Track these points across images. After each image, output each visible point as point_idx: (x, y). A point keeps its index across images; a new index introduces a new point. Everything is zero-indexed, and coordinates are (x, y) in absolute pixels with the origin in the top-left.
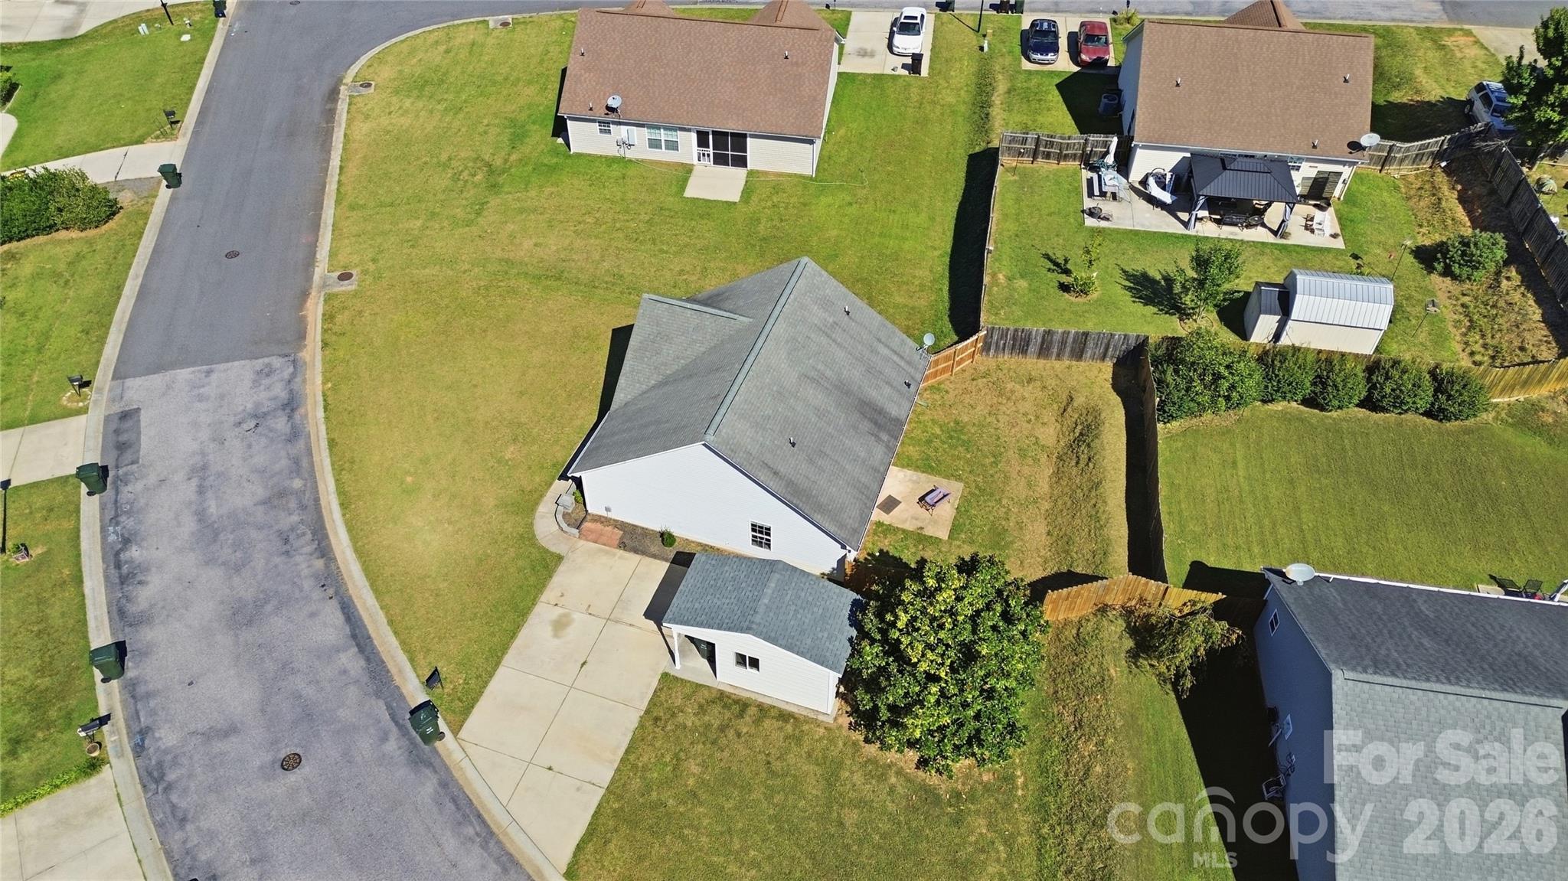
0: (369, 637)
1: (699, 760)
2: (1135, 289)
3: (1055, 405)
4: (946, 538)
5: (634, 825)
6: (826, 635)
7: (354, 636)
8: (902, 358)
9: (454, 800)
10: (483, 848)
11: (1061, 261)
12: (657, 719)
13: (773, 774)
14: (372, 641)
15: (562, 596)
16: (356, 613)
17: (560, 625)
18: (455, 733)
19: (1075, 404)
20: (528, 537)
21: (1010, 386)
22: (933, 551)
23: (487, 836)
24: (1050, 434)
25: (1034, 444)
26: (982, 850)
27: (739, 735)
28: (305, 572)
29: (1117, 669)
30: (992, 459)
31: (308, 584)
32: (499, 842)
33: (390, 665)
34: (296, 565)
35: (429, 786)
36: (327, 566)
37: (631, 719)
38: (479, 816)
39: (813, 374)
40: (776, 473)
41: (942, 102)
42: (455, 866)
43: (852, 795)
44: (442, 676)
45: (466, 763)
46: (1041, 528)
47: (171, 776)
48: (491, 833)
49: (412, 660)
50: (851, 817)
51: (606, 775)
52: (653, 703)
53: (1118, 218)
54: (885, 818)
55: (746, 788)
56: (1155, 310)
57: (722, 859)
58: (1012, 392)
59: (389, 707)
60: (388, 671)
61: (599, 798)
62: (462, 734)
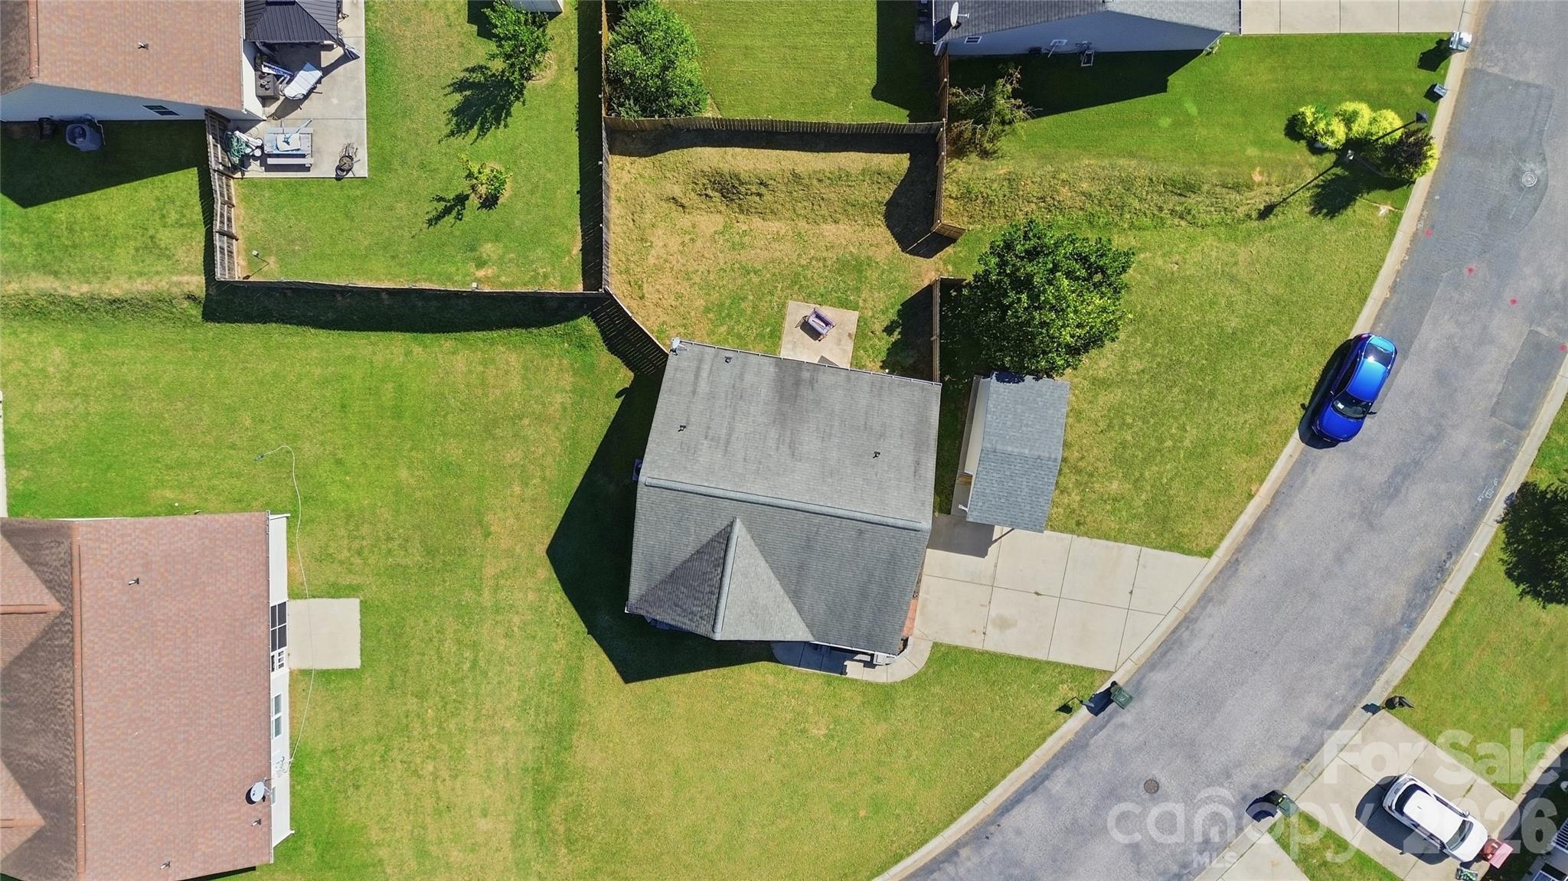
0: (1033, 776)
1: (1106, 483)
2: (482, 124)
3: (672, 215)
4: (856, 314)
5: (1165, 519)
6: (1039, 399)
7: (1034, 789)
8: (699, 369)
9: (1164, 655)
10: (1197, 621)
11: (441, 206)
12: (1078, 524)
13: (1110, 426)
14: (1036, 773)
15: (974, 631)
16: (1011, 798)
17: (1004, 624)
18: (1111, 673)
19: (681, 195)
20: (917, 681)
21: (652, 260)
22: (874, 323)
23: (1188, 620)
24: (710, 221)
25: (724, 236)
26: (1147, 270)
27: (1083, 458)
28: (975, 860)
29: (999, 169)
30: (752, 275)
31: (988, 851)
32: (1191, 611)
33: (1057, 748)
34: (969, 871)
35: (1158, 677)
36: (965, 844)
37: (1082, 543)
38: (1173, 632)
39: (784, 448)
40: (918, 463)
41: (66, 366)
42: (1213, 636)
43: (1117, 366)
44: (1063, 702)
45: (1134, 658)
46: (829, 229)
47: (1175, 869)
48: (1186, 618)
49: (1052, 732)
50: (1136, 365)
51: (1131, 550)
52: (1065, 529)
53: (347, 136)
54: (1132, 340)
55: (1124, 444)
56: (517, 105)
57: (1182, 452)
58: (658, 258)
59: (1096, 733)
60: (1063, 748)
61: (1149, 550)
62: (1112, 669)
